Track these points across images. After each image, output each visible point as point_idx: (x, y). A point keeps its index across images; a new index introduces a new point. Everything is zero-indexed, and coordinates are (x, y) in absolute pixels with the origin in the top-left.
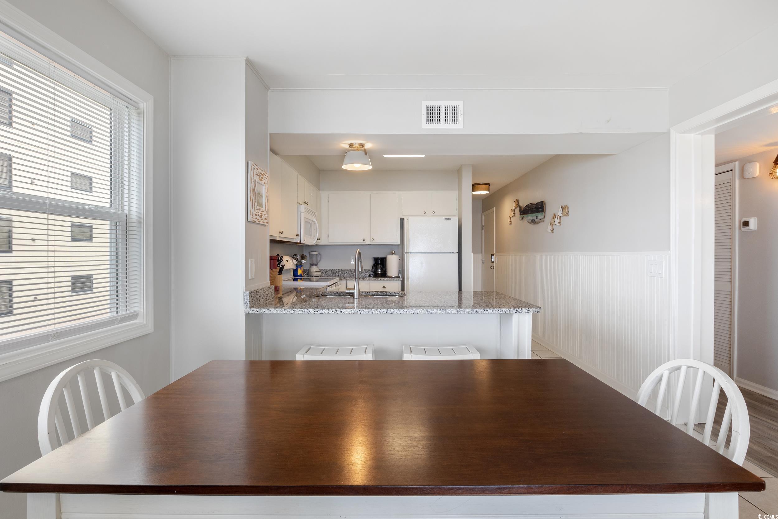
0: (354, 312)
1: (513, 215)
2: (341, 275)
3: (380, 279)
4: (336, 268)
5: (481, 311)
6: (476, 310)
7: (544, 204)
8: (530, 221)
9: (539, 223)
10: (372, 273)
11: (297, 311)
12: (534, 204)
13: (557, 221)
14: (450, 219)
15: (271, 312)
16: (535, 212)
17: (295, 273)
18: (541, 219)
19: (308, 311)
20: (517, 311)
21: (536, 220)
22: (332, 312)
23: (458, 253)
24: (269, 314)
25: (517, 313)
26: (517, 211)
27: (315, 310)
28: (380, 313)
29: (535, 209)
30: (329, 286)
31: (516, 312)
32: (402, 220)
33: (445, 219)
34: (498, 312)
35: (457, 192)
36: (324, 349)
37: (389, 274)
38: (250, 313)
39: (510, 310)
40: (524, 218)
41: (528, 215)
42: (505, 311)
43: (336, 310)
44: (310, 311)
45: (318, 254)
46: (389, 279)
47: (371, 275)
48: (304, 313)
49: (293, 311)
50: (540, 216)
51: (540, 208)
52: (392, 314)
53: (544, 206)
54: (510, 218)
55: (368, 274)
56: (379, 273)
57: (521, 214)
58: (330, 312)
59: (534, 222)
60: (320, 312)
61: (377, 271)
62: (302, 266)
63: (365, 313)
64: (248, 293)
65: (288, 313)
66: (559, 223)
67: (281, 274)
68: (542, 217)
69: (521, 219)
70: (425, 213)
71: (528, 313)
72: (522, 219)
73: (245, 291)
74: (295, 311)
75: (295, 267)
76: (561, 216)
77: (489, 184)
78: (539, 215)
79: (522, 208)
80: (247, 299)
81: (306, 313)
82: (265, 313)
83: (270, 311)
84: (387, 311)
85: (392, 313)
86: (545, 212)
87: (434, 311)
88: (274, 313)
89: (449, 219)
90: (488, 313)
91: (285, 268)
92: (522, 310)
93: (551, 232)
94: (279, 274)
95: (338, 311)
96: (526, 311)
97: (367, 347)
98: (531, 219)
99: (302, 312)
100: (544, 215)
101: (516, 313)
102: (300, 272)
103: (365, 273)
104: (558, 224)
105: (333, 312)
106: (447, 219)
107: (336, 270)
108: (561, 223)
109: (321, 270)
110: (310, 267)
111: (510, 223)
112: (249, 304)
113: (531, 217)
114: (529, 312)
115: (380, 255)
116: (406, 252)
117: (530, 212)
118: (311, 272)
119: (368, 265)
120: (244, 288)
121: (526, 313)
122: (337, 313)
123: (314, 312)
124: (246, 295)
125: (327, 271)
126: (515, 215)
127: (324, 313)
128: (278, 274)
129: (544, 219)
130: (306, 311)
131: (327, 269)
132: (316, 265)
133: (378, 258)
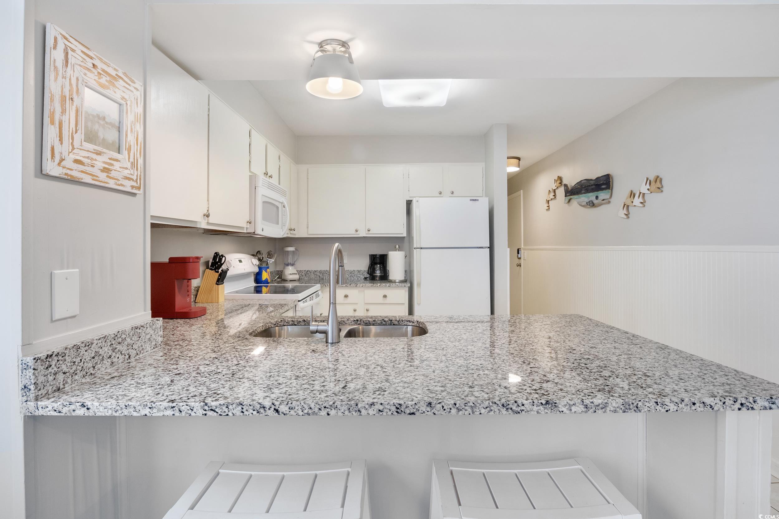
0: (310, 411)
1: (553, 197)
2: (327, 278)
3: (379, 284)
4: (319, 269)
5: (649, 405)
6: (635, 404)
7: (611, 178)
8: (584, 203)
9: (600, 205)
10: (368, 276)
11: (159, 410)
12: (591, 180)
13: (637, 201)
14: (478, 200)
15: (91, 413)
16: (593, 191)
17: (258, 277)
18: (603, 200)
19: (189, 408)
20: (742, 404)
21: (595, 202)
22: (251, 411)
23: (488, 248)
24: (83, 417)
25: (744, 409)
26: (561, 192)
27: (206, 408)
28: (381, 413)
29: (594, 187)
30: (299, 301)
31: (740, 407)
32: (409, 203)
33: (471, 200)
34: (694, 407)
35: (483, 164)
36: (251, 476)
37: (391, 277)
38: (36, 414)
39: (724, 403)
40: (572, 201)
41: (580, 195)
42: (711, 407)
43: (264, 407)
44: (195, 410)
45: (294, 250)
46: (391, 284)
47: (367, 278)
48: (177, 414)
49: (149, 410)
50: (603, 195)
51: (603, 184)
52: (413, 416)
53: (611, 180)
54: (548, 202)
55: (363, 277)
56: (377, 276)
57: (567, 195)
58: (246, 413)
59: (592, 205)
60: (220, 413)
61: (375, 273)
62: (268, 268)
63: (340, 414)
64: (30, 360)
65: (135, 414)
66: (641, 203)
67: (223, 284)
68: (607, 196)
69: (567, 201)
70: (440, 193)
71: (771, 408)
72: (569, 201)
73: (23, 356)
74: (155, 410)
75: (257, 270)
76: (647, 192)
77: (519, 159)
78: (601, 194)
79: (570, 188)
80: (28, 377)
81: (183, 414)
82: (74, 414)
83: (88, 409)
84: (397, 408)
85: (413, 414)
86: (612, 190)
87: (523, 408)
88: (98, 414)
89: (475, 200)
90: (667, 411)
91: (229, 274)
92: (754, 402)
93: (625, 217)
94: (218, 284)
95: (267, 409)
96: (767, 404)
97: (349, 470)
98: (587, 200)
99: (173, 413)
100: (610, 194)
101: (739, 409)
102: (265, 276)
103: (359, 276)
104: (641, 205)
105: (255, 413)
106: (473, 200)
107: (320, 272)
108: (645, 204)
109: (299, 272)
110: (284, 268)
111: (548, 208)
112: (32, 391)
113: (584, 198)
114: (773, 406)
115: (378, 251)
116: (415, 246)
117: (583, 191)
118: (285, 275)
119: (363, 264)
120: (20, 348)
121: (765, 408)
122: (266, 414)
123: (205, 412)
124: (26, 367)
125: (307, 272)
126: (555, 197)
127: (230, 414)
128: (216, 284)
129: (610, 200)
130: (182, 409)
131: (307, 270)
132: (293, 265)
133: (376, 255)
